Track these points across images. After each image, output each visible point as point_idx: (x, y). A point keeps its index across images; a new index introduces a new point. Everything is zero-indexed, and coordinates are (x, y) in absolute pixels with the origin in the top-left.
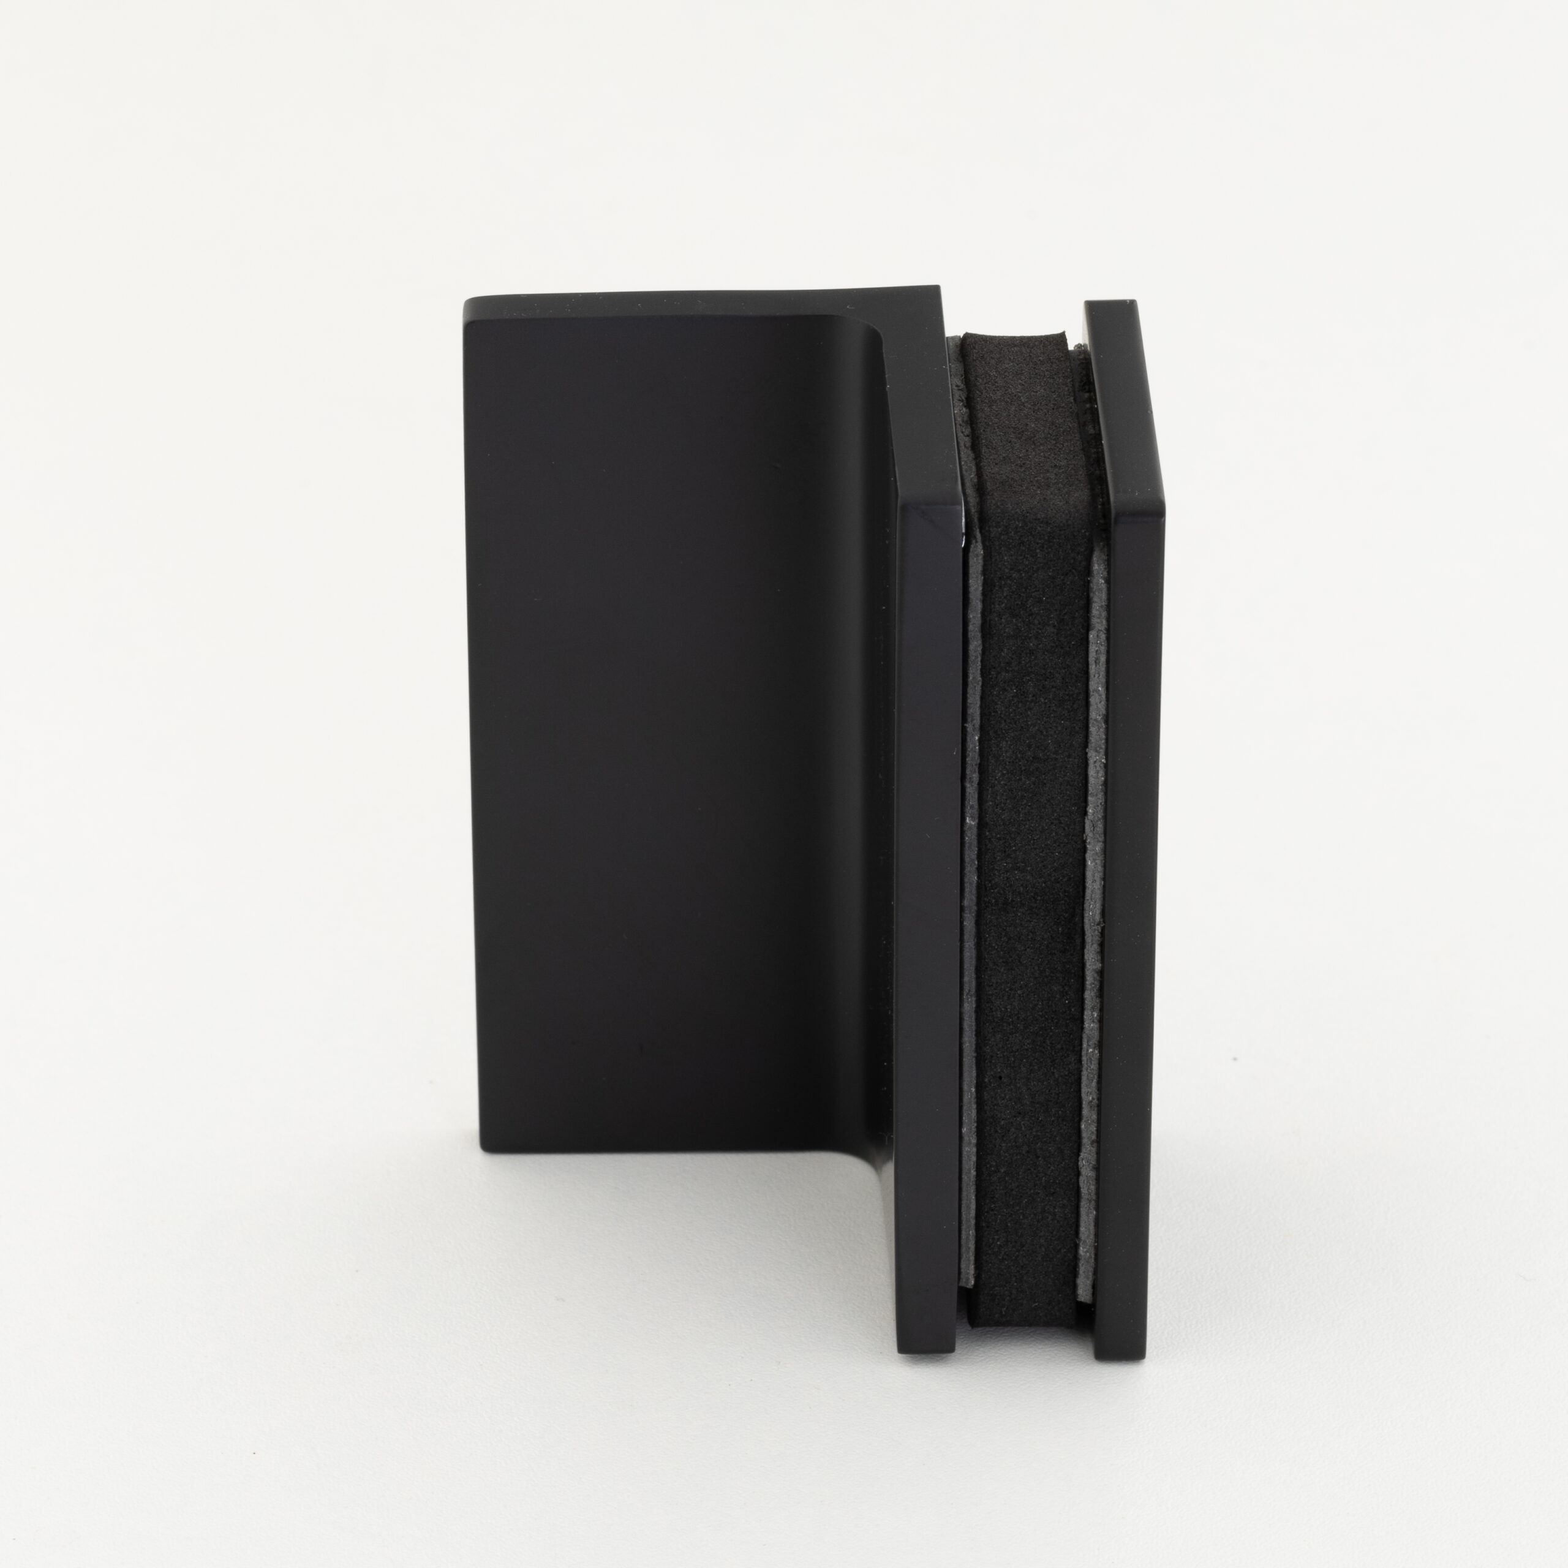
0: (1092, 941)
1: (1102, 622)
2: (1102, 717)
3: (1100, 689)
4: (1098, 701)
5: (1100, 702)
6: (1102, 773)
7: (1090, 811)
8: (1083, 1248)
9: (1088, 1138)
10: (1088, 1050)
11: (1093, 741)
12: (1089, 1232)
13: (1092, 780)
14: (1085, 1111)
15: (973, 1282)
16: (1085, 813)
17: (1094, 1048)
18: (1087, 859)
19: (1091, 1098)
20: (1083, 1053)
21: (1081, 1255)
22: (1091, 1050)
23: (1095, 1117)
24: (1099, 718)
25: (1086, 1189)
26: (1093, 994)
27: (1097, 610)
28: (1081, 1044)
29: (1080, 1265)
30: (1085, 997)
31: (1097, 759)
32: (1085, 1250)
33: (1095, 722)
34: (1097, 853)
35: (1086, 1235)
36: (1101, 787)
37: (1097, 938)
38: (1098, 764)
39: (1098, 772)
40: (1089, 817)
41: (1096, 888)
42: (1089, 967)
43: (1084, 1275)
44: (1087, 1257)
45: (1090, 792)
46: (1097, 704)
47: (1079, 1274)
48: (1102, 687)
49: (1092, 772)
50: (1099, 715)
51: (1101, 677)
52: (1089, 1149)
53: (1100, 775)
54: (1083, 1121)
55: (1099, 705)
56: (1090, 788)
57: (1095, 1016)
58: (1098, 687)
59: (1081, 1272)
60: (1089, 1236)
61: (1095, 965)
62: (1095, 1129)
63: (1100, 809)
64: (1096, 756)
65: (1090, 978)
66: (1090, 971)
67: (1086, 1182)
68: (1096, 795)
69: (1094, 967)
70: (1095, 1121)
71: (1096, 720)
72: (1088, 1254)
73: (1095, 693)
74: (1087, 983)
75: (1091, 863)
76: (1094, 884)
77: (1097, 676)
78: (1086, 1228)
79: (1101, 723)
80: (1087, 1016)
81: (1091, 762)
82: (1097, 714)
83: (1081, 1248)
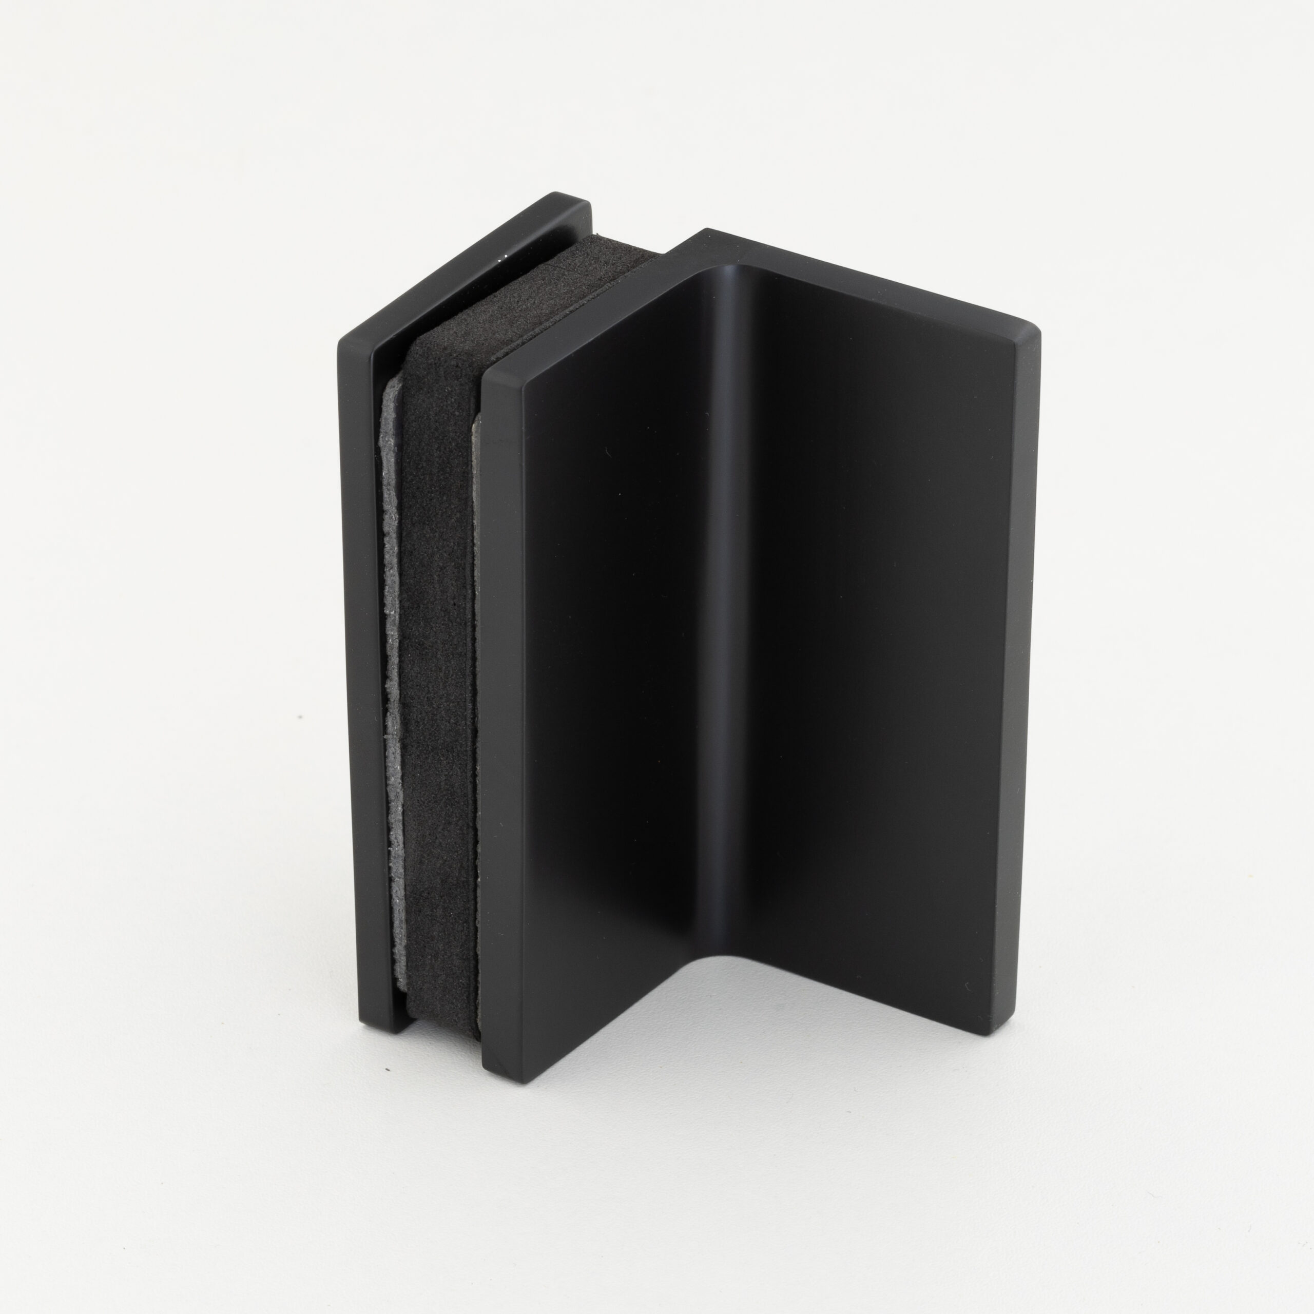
0: (394, 705)
1: (398, 951)
2: (395, 880)
3: (398, 901)
4: (399, 892)
5: (397, 891)
6: (392, 838)
7: (400, 808)
8: (391, 444)
9: (392, 538)
10: (395, 612)
11: (401, 862)
12: (387, 458)
13: (400, 832)
14: (395, 561)
15: (474, 425)
16: (403, 806)
17: (390, 614)
18: (400, 771)
19: (391, 571)
20: (398, 610)
21: (392, 438)
22: (393, 613)
23: (387, 556)
24: (397, 879)
25: (392, 494)
26: (393, 660)
27: (402, 960)
28: (400, 618)
29: (392, 430)
30: (398, 658)
31: (397, 847)
32: (389, 443)
33: (400, 876)
34: (393, 776)
35: (389, 455)
36: (393, 826)
37: (390, 706)
38: (396, 844)
39: (396, 838)
40: (401, 804)
41: (392, 748)
42: (395, 683)
43: (389, 421)
44: (387, 436)
45: (401, 823)
46: (399, 890)
47: (393, 422)
48: (396, 902)
49: (401, 838)
50: (397, 881)
51: (398, 910)
52: (390, 529)
53: (394, 836)
54: (396, 553)
55: (398, 889)
56: (401, 826)
57: (390, 640)
58: (399, 902)
59: (391, 423)
60: (387, 454)
61: (391, 685)
62: (386, 546)
63: (393, 810)
64: (398, 850)
65: (394, 673)
66: (395, 680)
67: (392, 500)
68: (396, 821)
69: (392, 683)
70: (386, 553)
71: (400, 878)
72: (387, 439)
73: (401, 898)
74: (397, 670)
75: (397, 768)
76: (394, 751)
77: (401, 910)
78: (390, 461)
79: (395, 876)
80: (397, 642)
81: (402, 846)
82: (399, 883)
83: (392, 444)
